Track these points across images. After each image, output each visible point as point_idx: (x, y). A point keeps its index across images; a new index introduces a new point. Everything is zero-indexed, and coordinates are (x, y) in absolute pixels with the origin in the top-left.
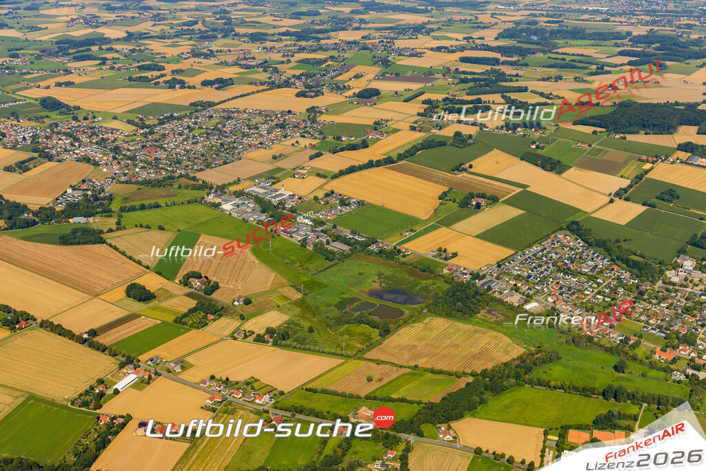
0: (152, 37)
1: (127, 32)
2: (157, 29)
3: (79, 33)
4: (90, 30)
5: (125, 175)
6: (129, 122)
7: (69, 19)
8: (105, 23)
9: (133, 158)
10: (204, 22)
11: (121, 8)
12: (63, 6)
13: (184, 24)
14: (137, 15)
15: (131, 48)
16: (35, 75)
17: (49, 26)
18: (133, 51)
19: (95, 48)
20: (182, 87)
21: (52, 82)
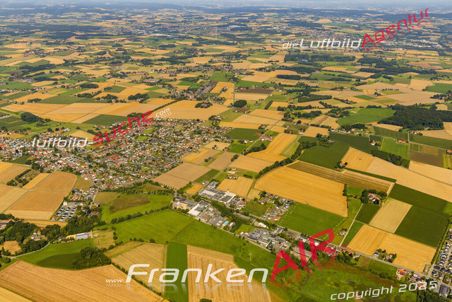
0: (81, 63)
1: (64, 60)
2: (83, 57)
3: (33, 60)
4: (40, 59)
5: (103, 182)
6: (90, 132)
7: (24, 51)
8: (48, 54)
9: (104, 166)
10: (110, 52)
11: (55, 44)
12: (18, 42)
13: (98, 54)
14: (66, 48)
15: (71, 71)
16: (11, 94)
17: (12, 56)
18: (73, 73)
19: (47, 72)
20: (117, 102)
21: (25, 99)
